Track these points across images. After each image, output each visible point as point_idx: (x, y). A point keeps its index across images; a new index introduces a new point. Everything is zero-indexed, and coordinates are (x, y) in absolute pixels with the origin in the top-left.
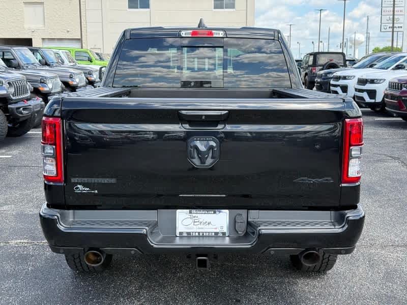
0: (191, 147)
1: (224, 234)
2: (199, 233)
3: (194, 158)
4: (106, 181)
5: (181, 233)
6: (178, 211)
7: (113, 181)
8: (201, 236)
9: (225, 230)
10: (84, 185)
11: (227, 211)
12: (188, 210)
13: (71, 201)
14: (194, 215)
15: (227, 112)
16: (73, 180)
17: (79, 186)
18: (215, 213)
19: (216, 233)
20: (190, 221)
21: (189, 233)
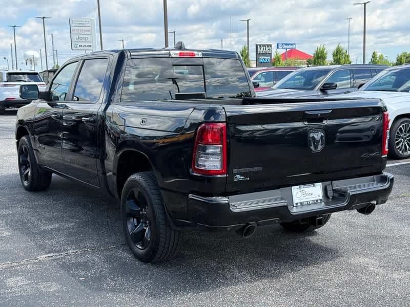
0: (310, 138)
1: (321, 200)
2: (307, 202)
3: (311, 146)
4: (256, 169)
5: (297, 204)
6: (293, 187)
7: (261, 168)
8: (309, 204)
9: (321, 198)
10: (241, 174)
11: (320, 183)
12: (298, 186)
13: (230, 188)
14: (302, 189)
15: (331, 111)
16: (235, 171)
17: (237, 176)
18: (314, 186)
19: (317, 201)
20: (300, 194)
21: (301, 203)
